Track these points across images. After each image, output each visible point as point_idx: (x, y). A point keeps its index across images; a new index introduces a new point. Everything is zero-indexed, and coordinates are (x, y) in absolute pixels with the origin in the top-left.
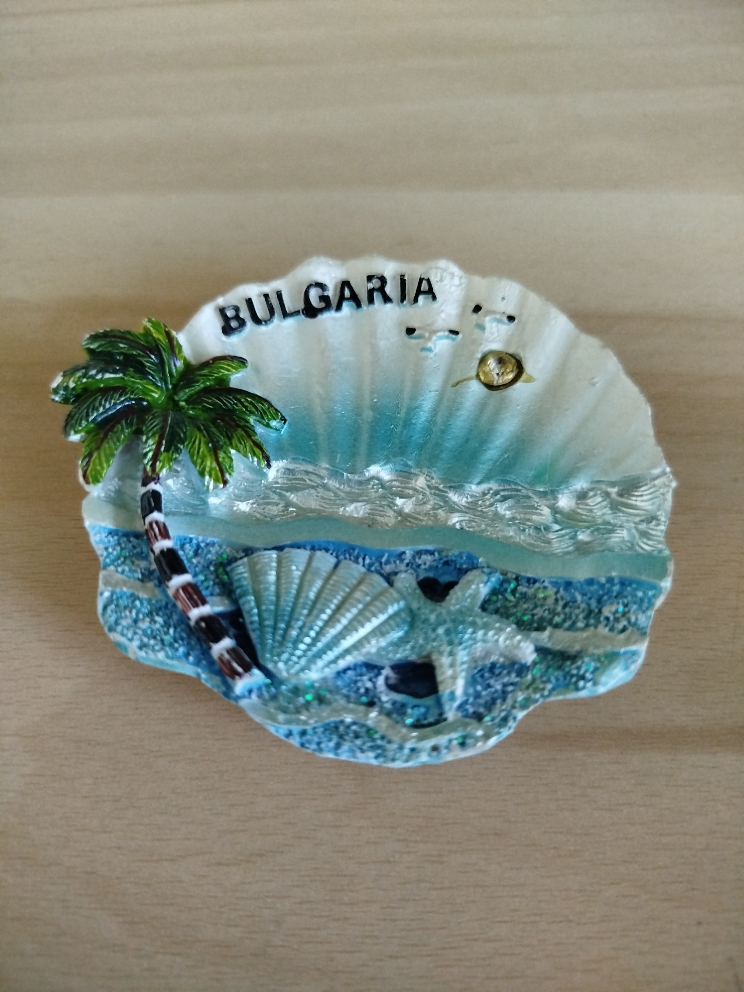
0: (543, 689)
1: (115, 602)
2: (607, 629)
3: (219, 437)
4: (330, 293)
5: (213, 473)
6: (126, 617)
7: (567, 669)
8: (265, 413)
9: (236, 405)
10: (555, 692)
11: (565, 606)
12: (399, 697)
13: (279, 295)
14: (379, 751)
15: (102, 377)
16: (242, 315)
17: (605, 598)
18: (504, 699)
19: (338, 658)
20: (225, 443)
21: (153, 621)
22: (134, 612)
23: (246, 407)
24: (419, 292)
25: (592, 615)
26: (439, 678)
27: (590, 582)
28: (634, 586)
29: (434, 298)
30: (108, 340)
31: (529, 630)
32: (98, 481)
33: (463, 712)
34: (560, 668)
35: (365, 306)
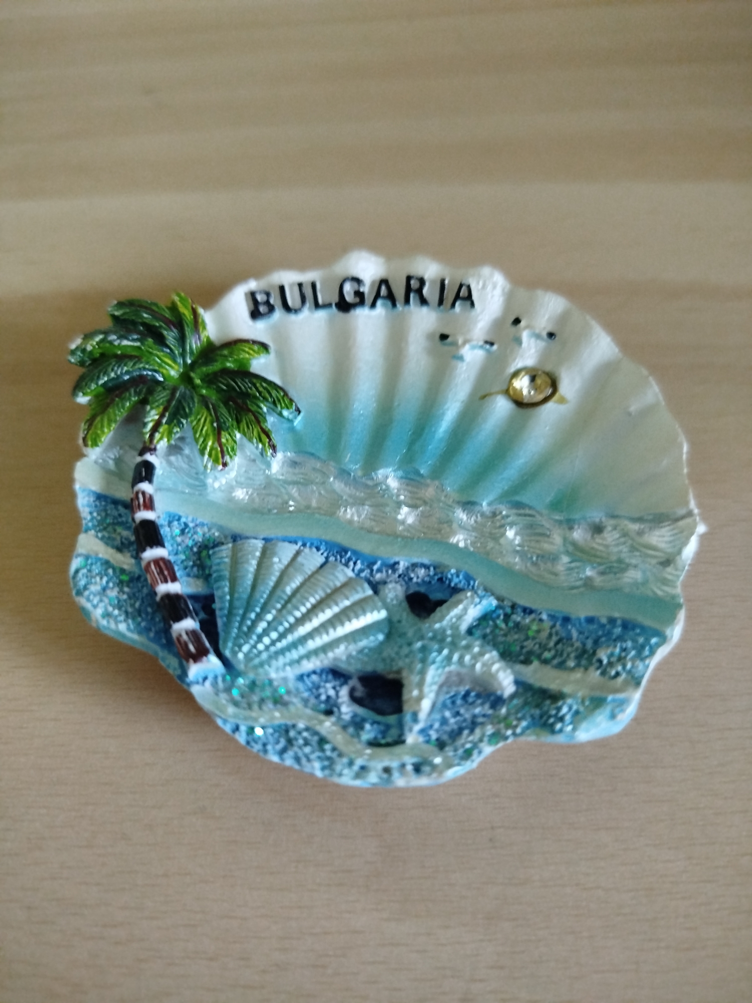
0: (516, 726)
1: (88, 567)
2: (599, 672)
3: (227, 419)
4: (365, 289)
5: (213, 452)
6: (96, 583)
7: (545, 708)
8: (279, 401)
9: (251, 388)
10: (528, 732)
11: (557, 643)
12: (360, 711)
13: (314, 286)
14: (326, 763)
15: (119, 344)
16: (272, 301)
17: (603, 639)
18: (472, 731)
19: (301, 658)
20: (232, 426)
21: (121, 591)
22: (105, 579)
23: (260, 393)
24: (457, 297)
25: (586, 656)
26: (405, 696)
27: (590, 620)
28: (638, 631)
29: (472, 304)
30: (133, 308)
31: (515, 662)
32: (97, 445)
33: (425, 736)
34: (538, 706)
35: (400, 307)
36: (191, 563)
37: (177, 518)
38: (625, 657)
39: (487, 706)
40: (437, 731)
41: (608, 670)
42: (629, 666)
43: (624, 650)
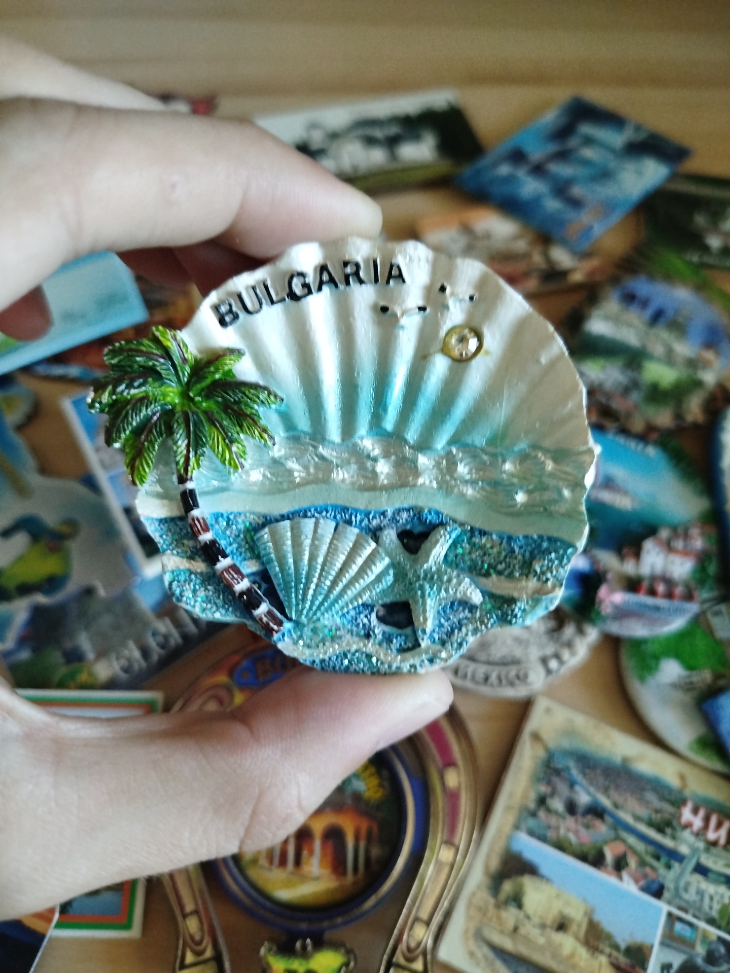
0: (487, 623)
1: (177, 579)
2: (535, 579)
3: (232, 428)
4: (310, 279)
6: (187, 589)
7: (505, 610)
9: (242, 397)
10: (496, 626)
12: (388, 629)
13: (265, 285)
15: (128, 394)
16: (234, 309)
17: (536, 552)
20: (237, 433)
22: (192, 584)
24: (390, 276)
25: (526, 567)
26: (415, 618)
27: (526, 538)
28: (558, 543)
29: (404, 281)
30: (125, 354)
31: (479, 575)
32: (144, 483)
33: (432, 640)
35: (342, 287)
36: (243, 549)
37: (220, 515)
38: (552, 567)
39: (467, 611)
40: (438, 633)
41: (541, 576)
42: (554, 572)
43: (551, 561)
